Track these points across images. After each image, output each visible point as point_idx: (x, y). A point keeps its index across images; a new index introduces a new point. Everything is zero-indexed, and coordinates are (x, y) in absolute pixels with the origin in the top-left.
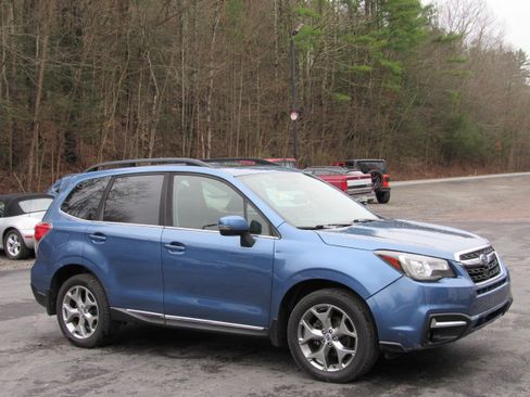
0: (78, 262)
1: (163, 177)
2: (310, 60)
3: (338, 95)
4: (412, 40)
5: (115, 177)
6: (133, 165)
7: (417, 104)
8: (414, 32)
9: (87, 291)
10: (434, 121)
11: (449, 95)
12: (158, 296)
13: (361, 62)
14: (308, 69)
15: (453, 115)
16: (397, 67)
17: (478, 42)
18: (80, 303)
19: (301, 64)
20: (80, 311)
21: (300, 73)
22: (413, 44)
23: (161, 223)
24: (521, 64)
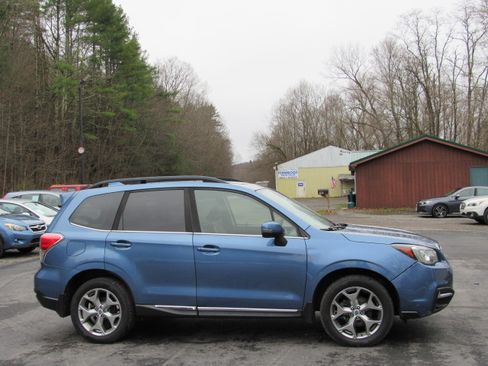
0: (101, 267)
1: (182, 192)
2: (64, 105)
3: (87, 135)
4: (144, 93)
5: (127, 193)
6: (144, 182)
7: (145, 144)
8: (144, 87)
9: (108, 292)
10: (157, 157)
11: (169, 137)
12: (190, 291)
13: (102, 110)
14: (63, 113)
15: (172, 152)
16: (133, 114)
17: (186, 98)
18: (98, 304)
19: (57, 108)
20: (99, 311)
21: (56, 116)
22: (144, 96)
23: (188, 229)
24: (212, 116)
